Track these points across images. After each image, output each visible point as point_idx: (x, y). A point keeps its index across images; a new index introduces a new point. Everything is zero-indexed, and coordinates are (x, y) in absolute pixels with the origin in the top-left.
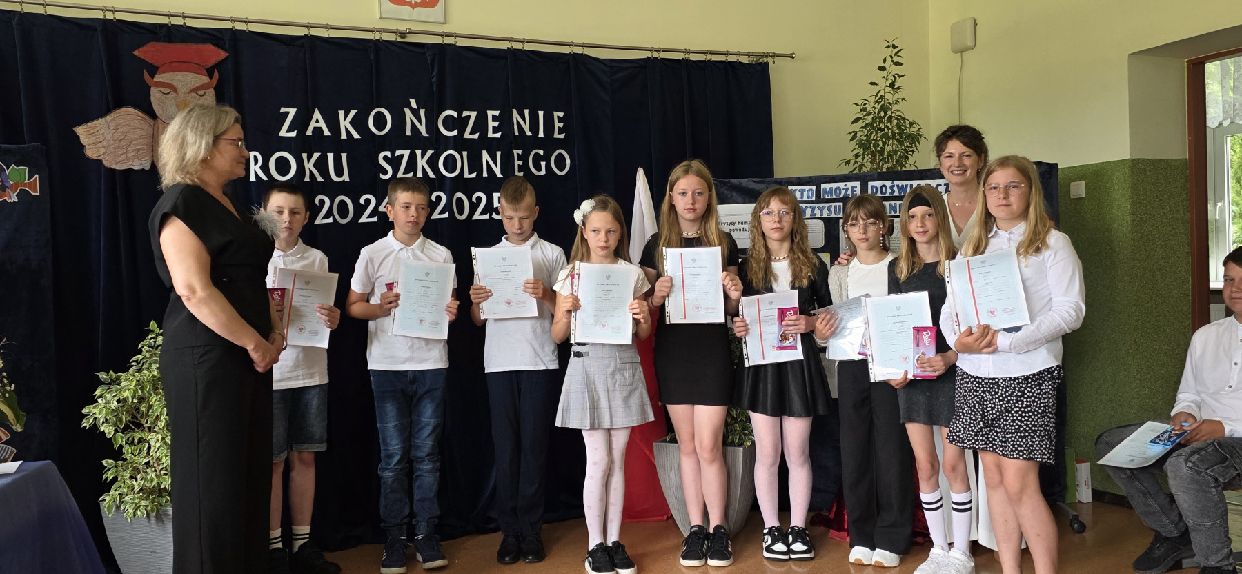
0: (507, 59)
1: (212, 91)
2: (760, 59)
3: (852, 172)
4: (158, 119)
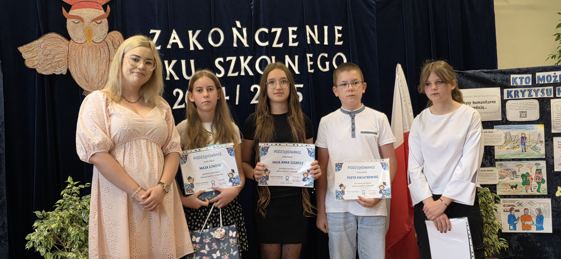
1: (105, 21)
3: (557, 64)
4: (71, 40)
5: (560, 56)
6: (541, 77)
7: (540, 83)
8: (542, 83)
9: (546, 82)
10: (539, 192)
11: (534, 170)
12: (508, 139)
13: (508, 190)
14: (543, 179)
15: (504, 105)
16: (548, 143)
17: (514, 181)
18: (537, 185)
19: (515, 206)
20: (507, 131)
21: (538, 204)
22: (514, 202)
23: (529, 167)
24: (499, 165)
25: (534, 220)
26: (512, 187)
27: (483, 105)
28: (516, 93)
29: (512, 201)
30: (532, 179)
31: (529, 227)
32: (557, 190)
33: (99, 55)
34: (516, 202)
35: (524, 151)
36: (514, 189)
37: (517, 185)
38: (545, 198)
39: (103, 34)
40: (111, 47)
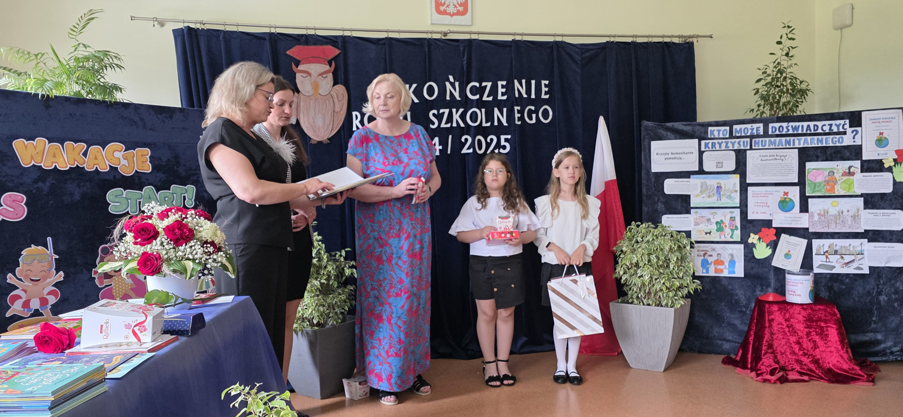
0: (511, 46)
1: (330, 75)
2: (687, 39)
3: (755, 117)
4: (301, 94)
5: (758, 110)
6: (738, 130)
7: (737, 135)
8: (739, 135)
9: (743, 135)
10: (733, 238)
11: (728, 218)
12: (704, 188)
13: (702, 236)
14: (736, 226)
15: (701, 156)
16: (743, 192)
17: (708, 227)
18: (731, 232)
19: (708, 251)
20: (703, 181)
21: (731, 250)
22: (708, 247)
23: (723, 215)
24: (694, 212)
25: (727, 264)
26: (706, 233)
27: (680, 156)
28: (713, 145)
29: (705, 247)
30: (726, 226)
31: (722, 271)
32: (750, 236)
33: (325, 107)
34: (710, 247)
35: (719, 199)
36: (708, 235)
37: (711, 232)
38: (738, 244)
39: (328, 88)
40: (336, 100)
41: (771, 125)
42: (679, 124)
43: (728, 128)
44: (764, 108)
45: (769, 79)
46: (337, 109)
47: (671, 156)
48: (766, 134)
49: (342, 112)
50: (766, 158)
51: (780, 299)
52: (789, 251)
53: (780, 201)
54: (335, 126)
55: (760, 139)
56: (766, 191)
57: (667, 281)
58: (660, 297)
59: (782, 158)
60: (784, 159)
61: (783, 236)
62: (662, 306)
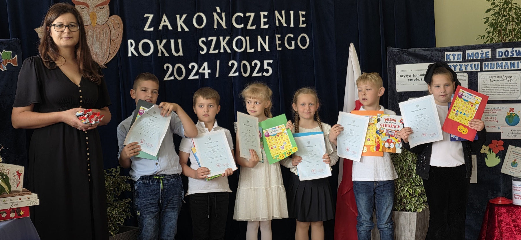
1: (107, 6)
3: (486, 43)
5: (488, 37)
6: (470, 54)
8: (471, 59)
9: (474, 58)
27: (421, 77)
33: (102, 35)
39: (105, 18)
40: (112, 29)
41: (498, 50)
42: (420, 50)
43: (461, 53)
44: (493, 34)
45: (497, 9)
46: (114, 37)
47: (412, 78)
48: (494, 58)
49: (118, 40)
50: (494, 79)
51: (507, 202)
52: (515, 160)
53: (507, 116)
54: (111, 53)
55: (489, 63)
56: (495, 108)
57: (410, 189)
58: (404, 203)
59: (508, 78)
60: (510, 80)
61: (510, 147)
62: (406, 211)
